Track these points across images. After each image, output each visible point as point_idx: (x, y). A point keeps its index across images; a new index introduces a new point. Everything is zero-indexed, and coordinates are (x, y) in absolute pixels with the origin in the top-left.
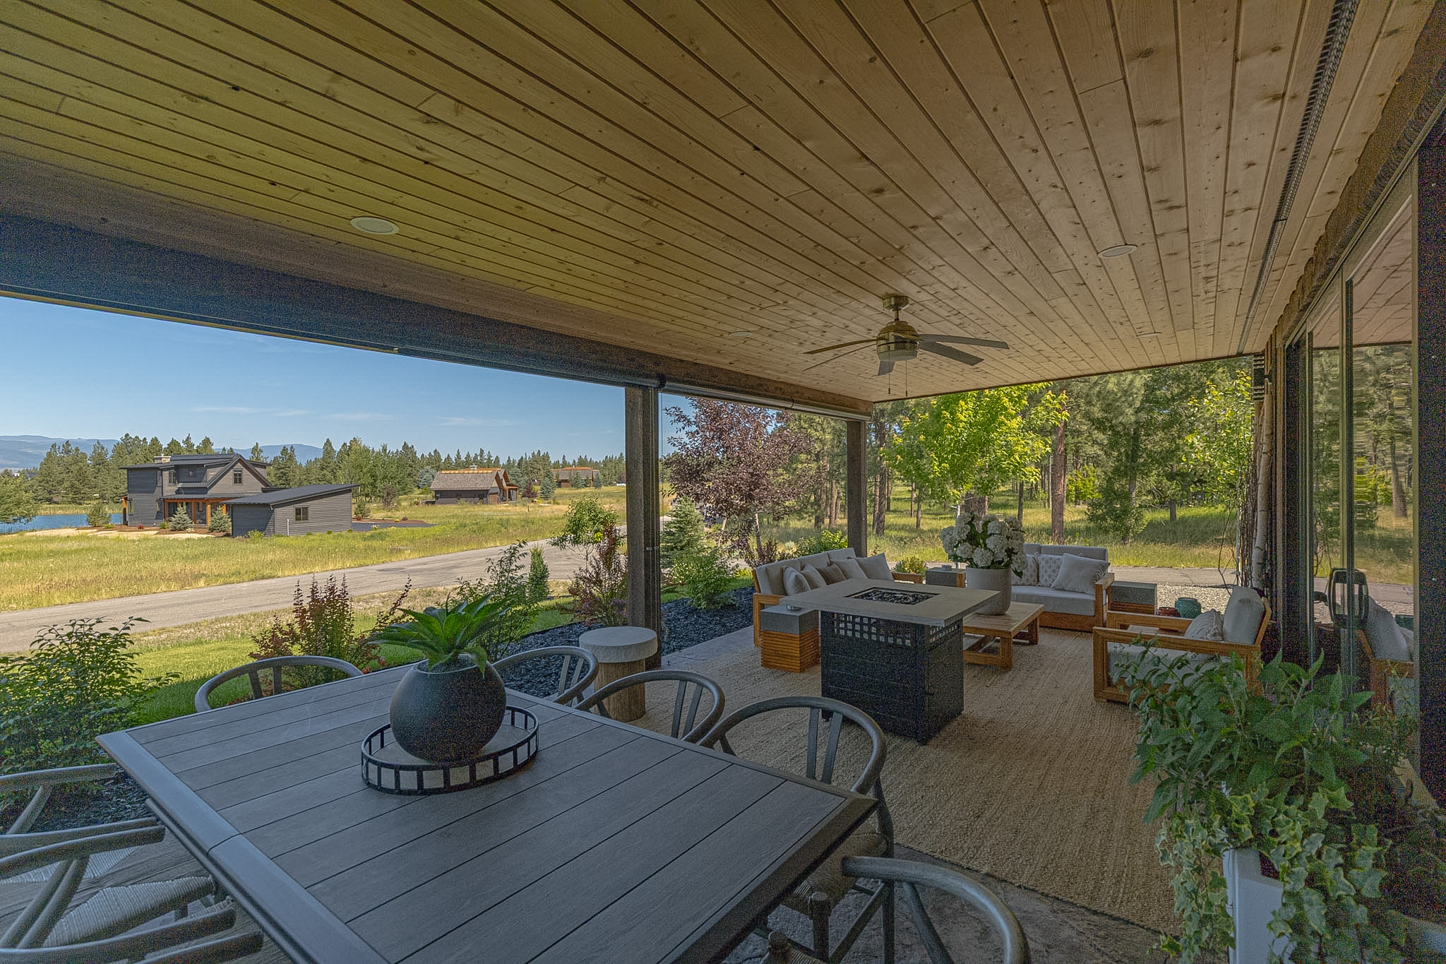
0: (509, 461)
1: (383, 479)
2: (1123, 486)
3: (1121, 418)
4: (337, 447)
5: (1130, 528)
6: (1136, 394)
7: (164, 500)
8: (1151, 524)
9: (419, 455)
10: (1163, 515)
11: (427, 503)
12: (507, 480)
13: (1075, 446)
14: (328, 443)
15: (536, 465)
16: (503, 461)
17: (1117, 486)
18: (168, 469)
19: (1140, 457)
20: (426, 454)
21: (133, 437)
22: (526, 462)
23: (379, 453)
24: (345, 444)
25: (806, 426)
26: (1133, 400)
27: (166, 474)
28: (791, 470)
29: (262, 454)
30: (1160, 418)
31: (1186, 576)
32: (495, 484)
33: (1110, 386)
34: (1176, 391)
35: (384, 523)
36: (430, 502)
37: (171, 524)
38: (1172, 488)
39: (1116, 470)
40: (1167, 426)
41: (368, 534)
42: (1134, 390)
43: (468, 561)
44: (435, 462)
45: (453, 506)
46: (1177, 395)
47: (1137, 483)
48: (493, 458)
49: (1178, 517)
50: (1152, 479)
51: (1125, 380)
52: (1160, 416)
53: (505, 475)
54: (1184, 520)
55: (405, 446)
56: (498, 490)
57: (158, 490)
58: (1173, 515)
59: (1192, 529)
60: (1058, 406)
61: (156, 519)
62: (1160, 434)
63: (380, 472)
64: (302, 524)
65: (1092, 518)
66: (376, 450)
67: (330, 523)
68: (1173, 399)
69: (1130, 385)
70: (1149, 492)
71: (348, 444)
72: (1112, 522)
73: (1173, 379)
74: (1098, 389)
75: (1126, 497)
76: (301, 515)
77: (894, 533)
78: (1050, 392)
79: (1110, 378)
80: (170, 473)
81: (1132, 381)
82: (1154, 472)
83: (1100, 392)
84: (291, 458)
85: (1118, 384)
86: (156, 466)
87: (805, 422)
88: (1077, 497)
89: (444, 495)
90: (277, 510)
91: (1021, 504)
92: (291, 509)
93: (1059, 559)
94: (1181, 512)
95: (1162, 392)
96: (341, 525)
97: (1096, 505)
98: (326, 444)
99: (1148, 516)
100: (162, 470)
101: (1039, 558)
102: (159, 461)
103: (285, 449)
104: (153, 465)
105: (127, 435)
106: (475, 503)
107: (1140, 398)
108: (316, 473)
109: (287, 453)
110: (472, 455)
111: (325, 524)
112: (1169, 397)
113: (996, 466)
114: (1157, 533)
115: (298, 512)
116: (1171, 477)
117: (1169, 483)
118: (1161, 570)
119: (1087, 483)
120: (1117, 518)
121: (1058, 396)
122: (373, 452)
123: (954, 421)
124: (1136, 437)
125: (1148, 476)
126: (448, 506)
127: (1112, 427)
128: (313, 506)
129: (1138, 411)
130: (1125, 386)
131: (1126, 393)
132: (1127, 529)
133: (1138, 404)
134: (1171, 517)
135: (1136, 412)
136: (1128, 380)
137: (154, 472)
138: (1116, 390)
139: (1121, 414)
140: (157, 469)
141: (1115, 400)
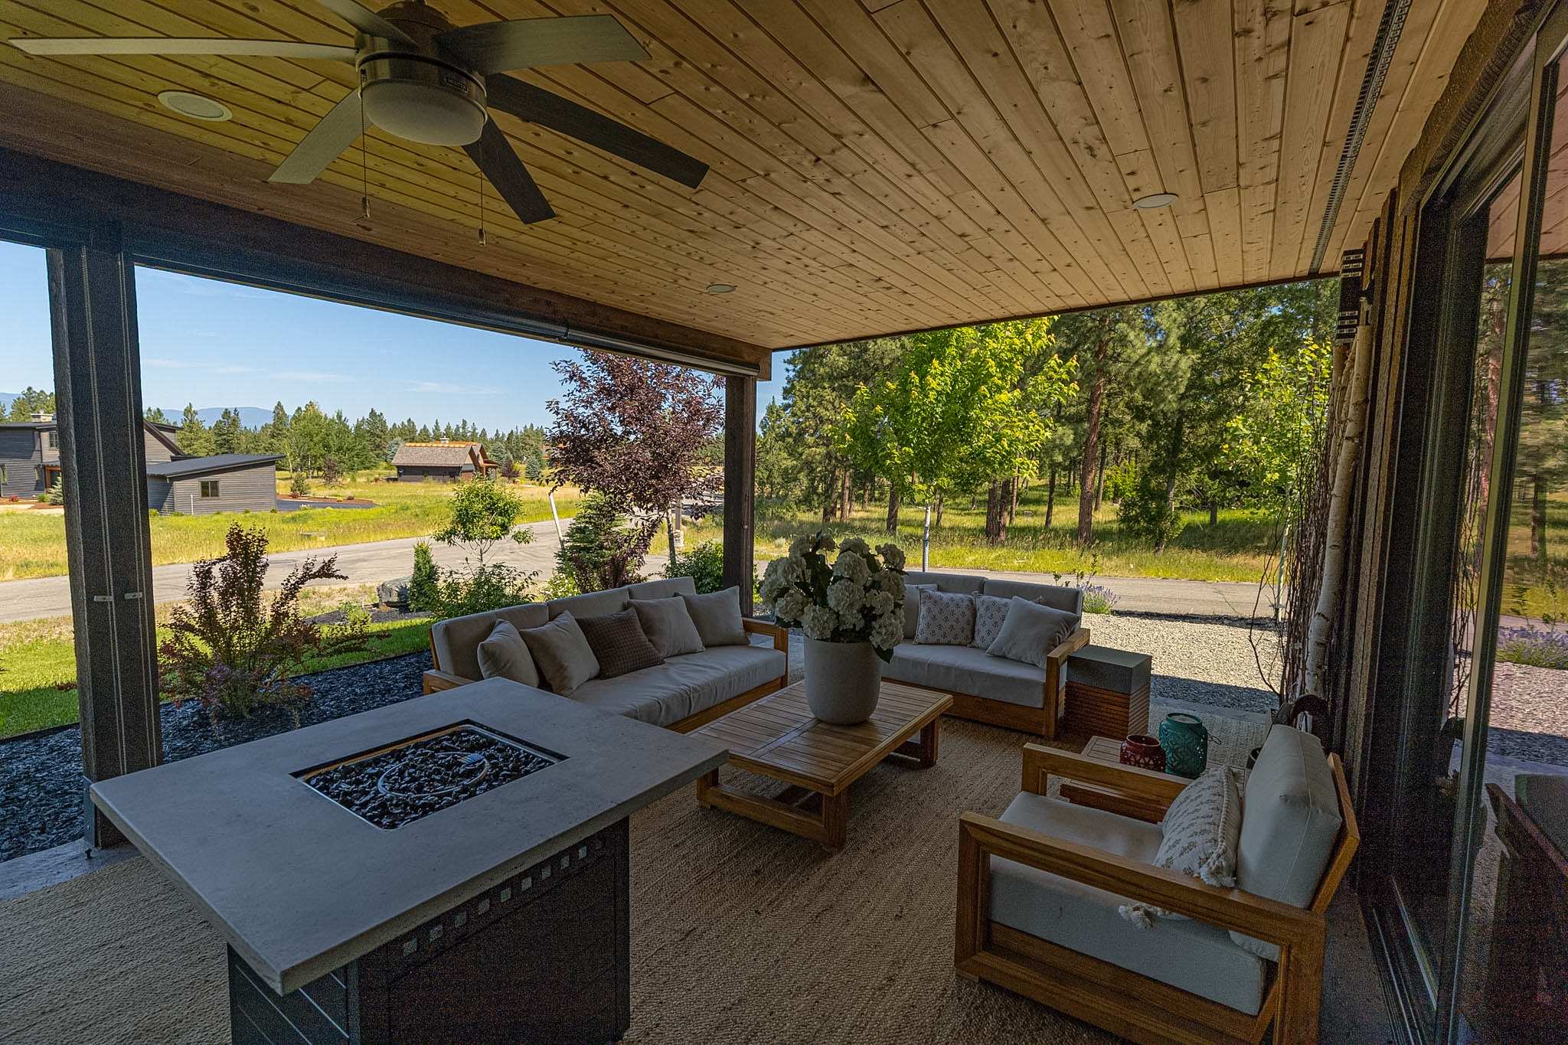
0: (497, 434)
1: (338, 450)
2: (1159, 483)
3: (1162, 405)
4: (290, 412)
5: (1164, 532)
6: (1181, 377)
7: (44, 467)
8: (1190, 528)
9: (390, 426)
10: (1202, 517)
11: (388, 480)
12: (484, 456)
13: (1116, 438)
14: (279, 406)
15: (528, 441)
16: (490, 435)
17: (1153, 483)
18: (48, 430)
19: (1181, 451)
20: (399, 424)
21: (38, 392)
22: (517, 438)
23: (333, 420)
24: (299, 409)
25: (815, 404)
26: (1178, 385)
27: (45, 436)
28: (797, 455)
29: (196, 417)
30: (1207, 408)
31: (1219, 592)
32: (469, 461)
33: (1153, 367)
34: (1227, 377)
35: (324, 503)
36: (391, 479)
37: (50, 496)
38: (1213, 487)
39: (1154, 466)
40: (1213, 417)
41: (289, 515)
42: (1180, 373)
43: (384, 553)
44: (408, 433)
45: (419, 484)
46: (1228, 381)
47: (1176, 481)
48: (479, 431)
49: (1218, 520)
50: (1192, 477)
51: (1169, 361)
52: (1207, 406)
53: (482, 450)
54: (1224, 523)
55: (373, 413)
56: (473, 468)
57: (36, 455)
58: (1213, 517)
59: (1232, 534)
60: (1065, 376)
61: (35, 490)
62: (1205, 426)
63: (334, 442)
64: (210, 501)
65: (1125, 519)
66: (330, 416)
67: (248, 501)
68: (1222, 386)
69: (1175, 366)
70: (1190, 492)
71: (303, 409)
72: (1145, 525)
73: (1225, 362)
74: (1138, 370)
75: (1163, 496)
76: (209, 490)
77: (909, 530)
78: (1056, 356)
79: (1153, 357)
80: (51, 436)
81: (1177, 362)
82: (1196, 470)
83: (1140, 373)
84: (235, 423)
85: (1162, 365)
86: (33, 425)
87: (814, 399)
88: (1116, 495)
89: (409, 472)
90: (176, 484)
91: (1051, 500)
92: (195, 484)
93: (1006, 605)
94: (1222, 515)
95: (1213, 378)
96: (263, 503)
97: (1129, 505)
98: (276, 408)
99: (1186, 518)
100: (40, 431)
101: (978, 602)
102: (37, 420)
103: (227, 413)
104: (30, 425)
105: (30, 389)
106: (445, 482)
107: (1185, 382)
108: (266, 440)
109: (230, 418)
110: (453, 427)
111: (241, 501)
112: (1218, 383)
113: (978, 455)
114: (1194, 539)
115: (204, 486)
116: (1215, 475)
117: (1211, 482)
118: (1193, 584)
119: (1127, 479)
120: (1152, 520)
121: (1065, 362)
122: (326, 418)
123: (923, 388)
124: (1178, 429)
125: (1189, 474)
126: (413, 484)
127: (1152, 417)
128: (224, 480)
129: (1183, 397)
130: (1169, 367)
131: (1169, 375)
132: (1161, 533)
133: (1182, 390)
134: (1211, 521)
135: (1180, 399)
136: (1174, 360)
137: (30, 432)
138: (1159, 372)
139: (1163, 401)
140: (33, 429)
141: (1157, 384)
